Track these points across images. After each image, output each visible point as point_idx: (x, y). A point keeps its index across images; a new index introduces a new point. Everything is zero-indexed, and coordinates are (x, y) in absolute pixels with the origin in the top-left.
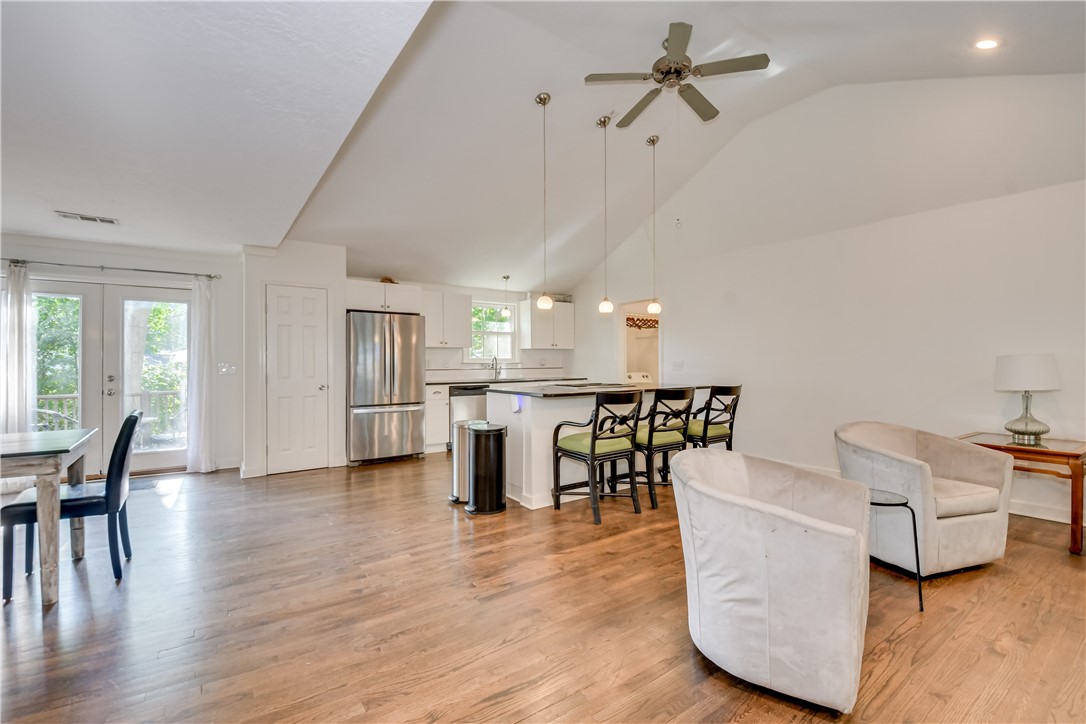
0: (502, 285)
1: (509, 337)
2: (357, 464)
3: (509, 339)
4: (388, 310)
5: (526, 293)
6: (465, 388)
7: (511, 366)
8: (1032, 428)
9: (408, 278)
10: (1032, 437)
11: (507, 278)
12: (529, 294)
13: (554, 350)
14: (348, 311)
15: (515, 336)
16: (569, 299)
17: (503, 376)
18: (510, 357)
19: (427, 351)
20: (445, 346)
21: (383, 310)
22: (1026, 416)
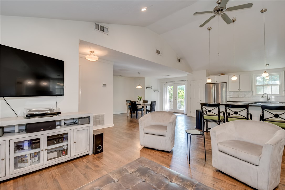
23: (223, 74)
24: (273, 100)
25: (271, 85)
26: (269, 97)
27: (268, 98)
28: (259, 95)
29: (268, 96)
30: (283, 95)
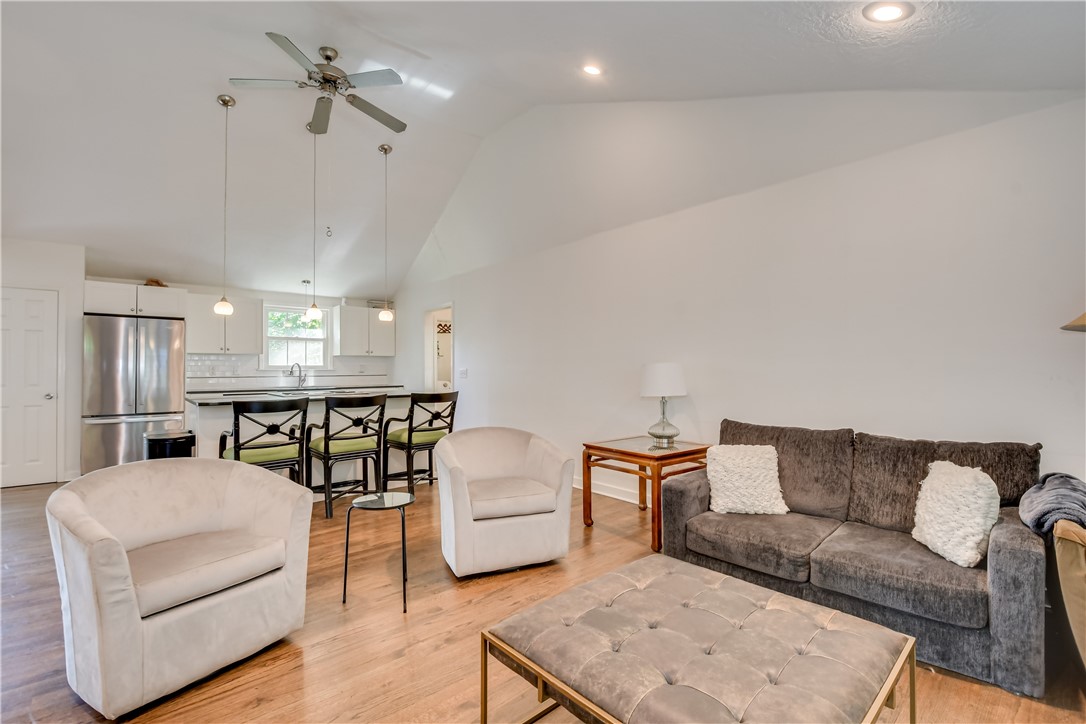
0: (302, 289)
1: (322, 343)
3: (320, 345)
4: (139, 314)
7: (320, 372)
8: (668, 432)
9: (182, 281)
10: (665, 441)
11: (307, 282)
13: (369, 357)
14: (85, 315)
15: (327, 342)
16: (391, 305)
20: (227, 352)
21: (134, 313)
22: (664, 422)
23: (158, 283)
24: (311, 382)
25: (306, 340)
26: (303, 374)
27: (300, 376)
28: (276, 369)
29: (300, 371)
30: (330, 367)
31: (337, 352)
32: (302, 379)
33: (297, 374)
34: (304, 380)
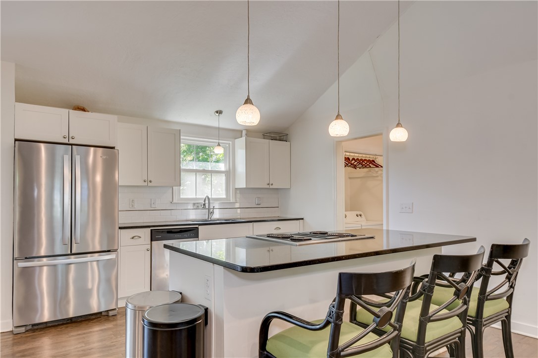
0: (213, 121)
2: (23, 330)
3: (223, 178)
4: (71, 141)
5: (241, 131)
6: (170, 232)
7: (226, 205)
11: (219, 112)
12: (244, 133)
13: (269, 189)
14: (16, 140)
15: (230, 174)
16: (285, 138)
17: (217, 215)
18: (224, 196)
19: (120, 190)
20: (150, 184)
21: (66, 141)
25: (211, 172)
26: (211, 206)
27: (209, 209)
28: (186, 201)
30: (232, 199)
31: (241, 183)
32: (211, 213)
33: (207, 207)
34: (213, 213)
